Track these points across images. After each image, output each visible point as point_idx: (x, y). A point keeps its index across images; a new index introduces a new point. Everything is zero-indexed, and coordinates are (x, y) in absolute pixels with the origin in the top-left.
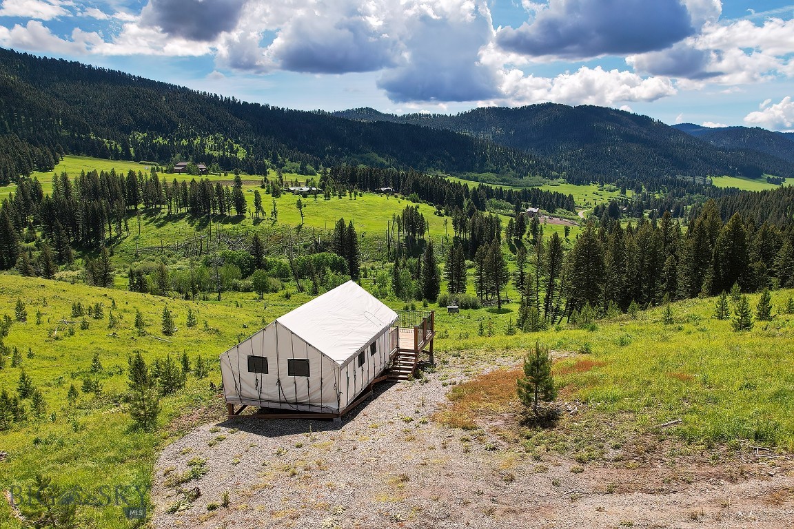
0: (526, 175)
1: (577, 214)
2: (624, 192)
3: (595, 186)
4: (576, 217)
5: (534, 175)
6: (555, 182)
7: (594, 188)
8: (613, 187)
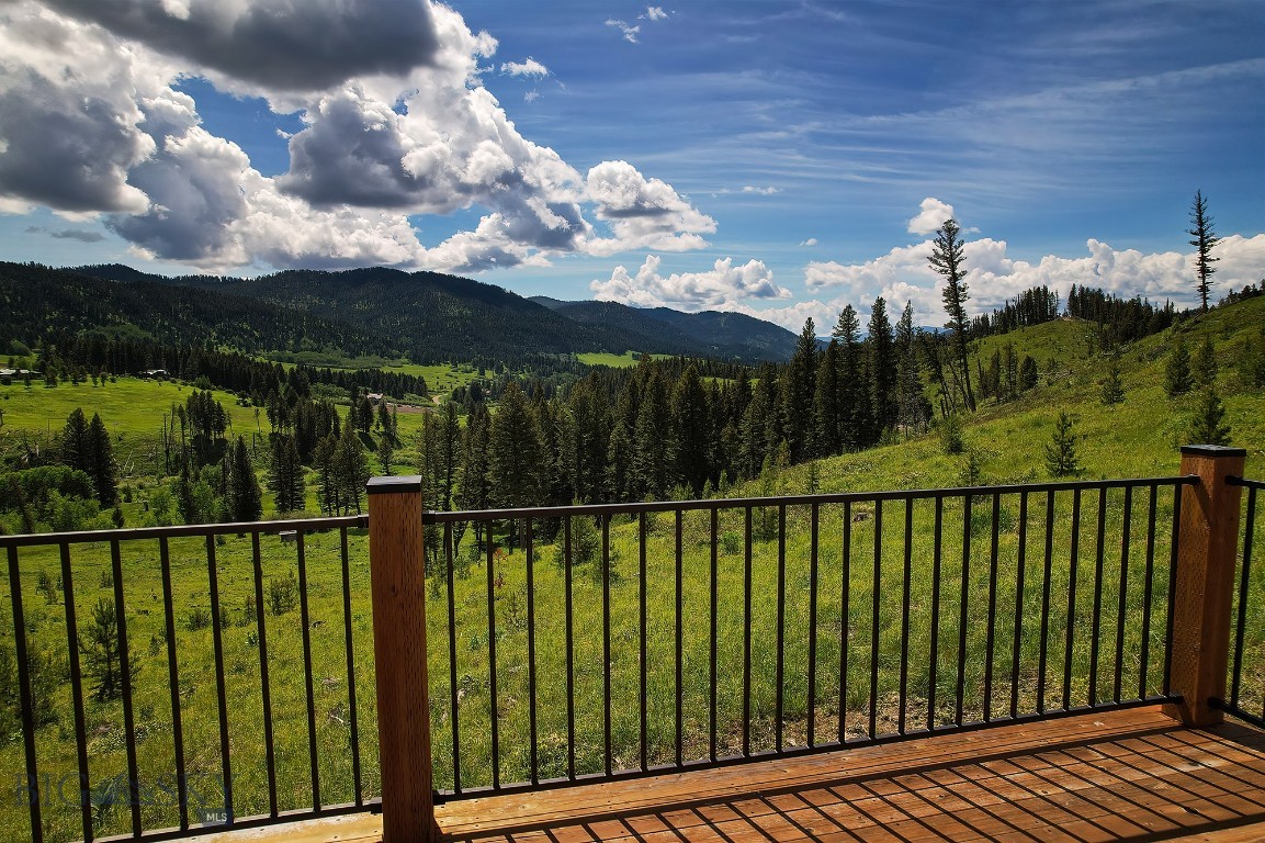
0: (359, 354)
1: (431, 400)
2: (482, 373)
3: (448, 367)
4: (431, 404)
5: (369, 354)
6: (397, 362)
7: (446, 369)
8: (469, 367)
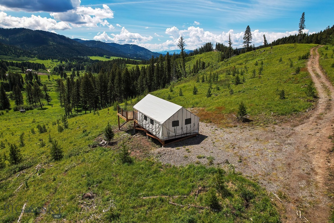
1: (47, 71)
5: (24, 56)
6: (34, 59)
7: (49, 61)
8: (57, 61)
